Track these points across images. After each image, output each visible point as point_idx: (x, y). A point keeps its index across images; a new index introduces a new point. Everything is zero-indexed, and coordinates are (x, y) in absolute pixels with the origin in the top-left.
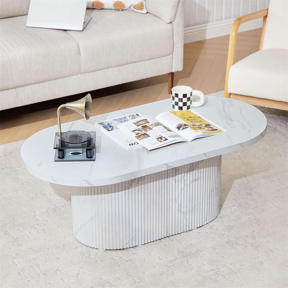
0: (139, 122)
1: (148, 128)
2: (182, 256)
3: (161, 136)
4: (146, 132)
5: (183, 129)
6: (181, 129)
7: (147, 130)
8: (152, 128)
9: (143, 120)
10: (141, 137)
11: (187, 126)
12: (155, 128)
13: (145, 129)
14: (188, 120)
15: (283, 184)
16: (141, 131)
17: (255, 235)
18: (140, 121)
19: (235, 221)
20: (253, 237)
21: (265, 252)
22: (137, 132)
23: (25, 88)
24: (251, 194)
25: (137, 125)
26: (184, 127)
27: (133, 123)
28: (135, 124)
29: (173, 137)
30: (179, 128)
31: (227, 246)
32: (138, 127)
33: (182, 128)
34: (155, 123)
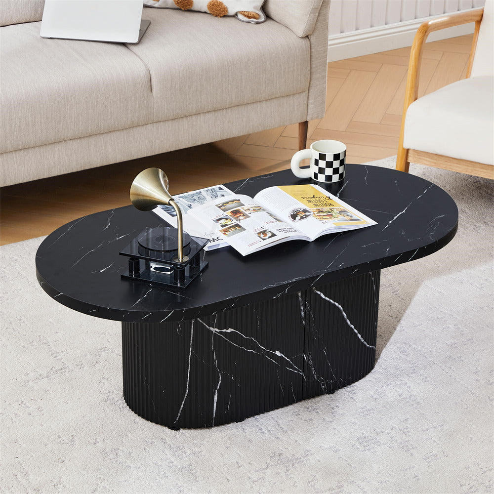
0: (226, 203)
1: (242, 215)
2: (279, 462)
3: (265, 229)
4: (238, 223)
5: (302, 218)
6: (298, 218)
7: (241, 218)
8: (249, 215)
9: (233, 201)
10: (230, 230)
11: (307, 214)
12: (254, 216)
13: (238, 217)
14: (309, 201)
15: (463, 335)
16: (230, 219)
17: (409, 426)
18: (228, 203)
19: (375, 399)
20: (405, 431)
21: (424, 459)
22: (223, 222)
24: (406, 352)
25: (222, 210)
26: (304, 214)
27: (216, 205)
28: (219, 207)
29: (285, 231)
30: (294, 217)
31: (358, 445)
32: (226, 213)
33: (300, 217)
34: (253, 206)
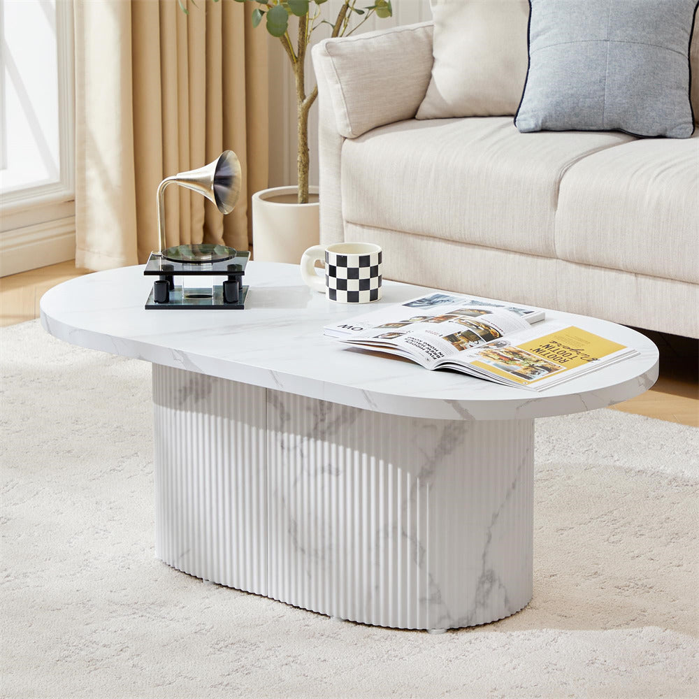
23: (660, 283)
